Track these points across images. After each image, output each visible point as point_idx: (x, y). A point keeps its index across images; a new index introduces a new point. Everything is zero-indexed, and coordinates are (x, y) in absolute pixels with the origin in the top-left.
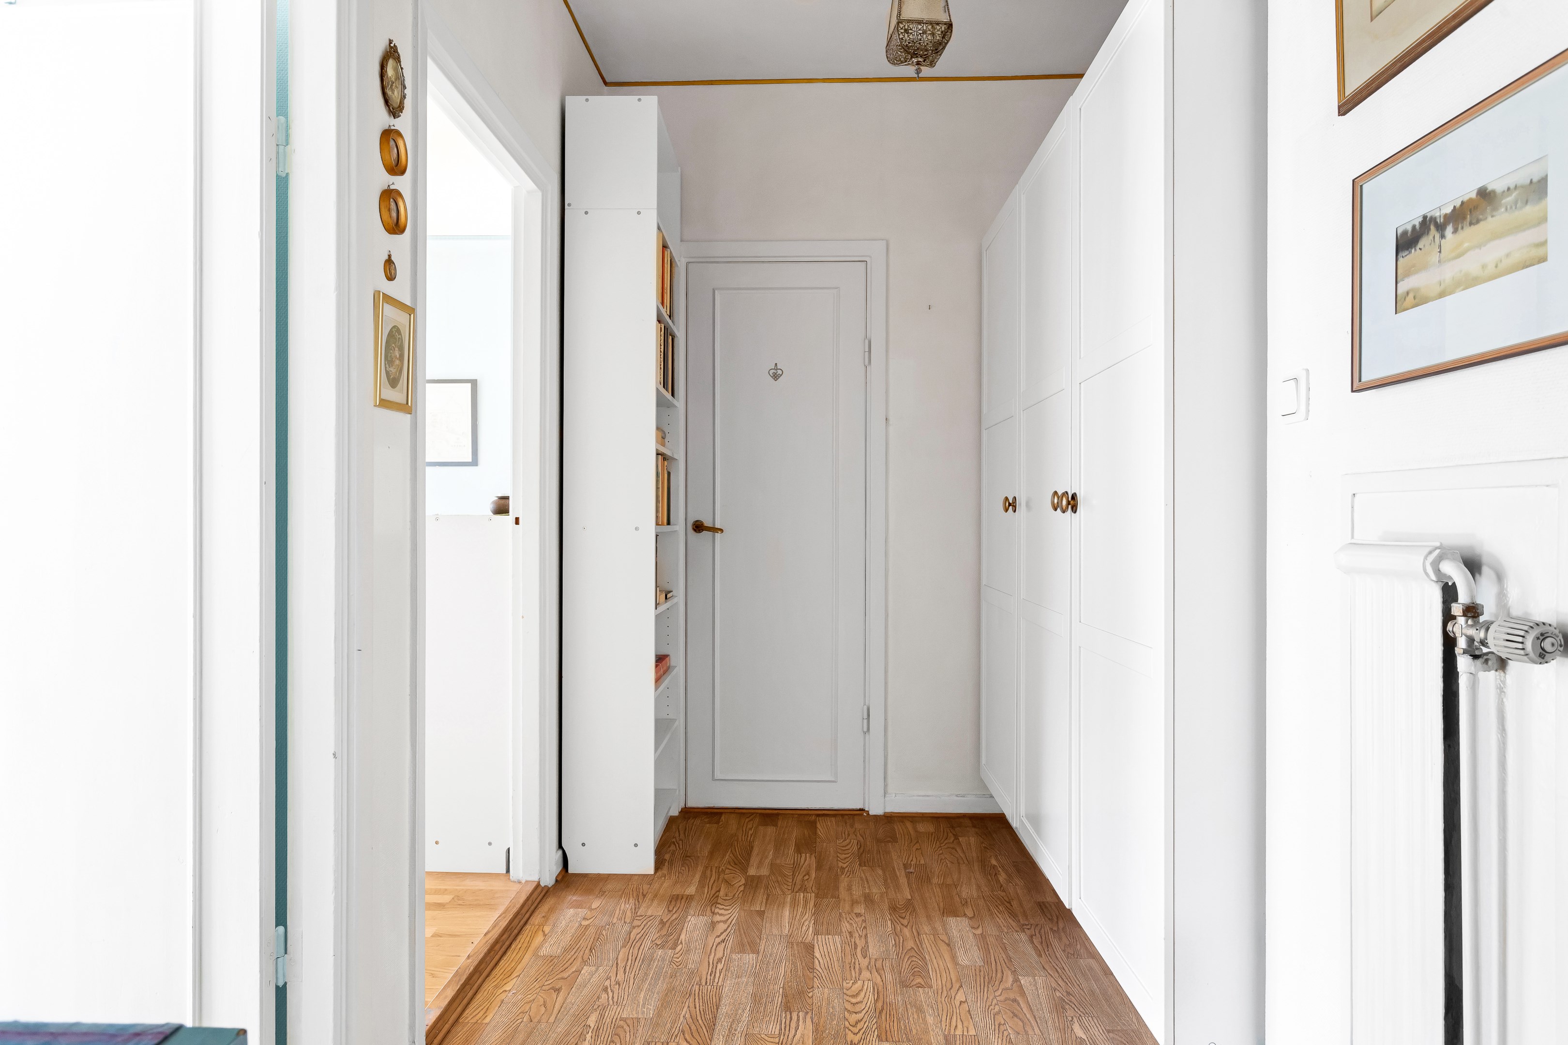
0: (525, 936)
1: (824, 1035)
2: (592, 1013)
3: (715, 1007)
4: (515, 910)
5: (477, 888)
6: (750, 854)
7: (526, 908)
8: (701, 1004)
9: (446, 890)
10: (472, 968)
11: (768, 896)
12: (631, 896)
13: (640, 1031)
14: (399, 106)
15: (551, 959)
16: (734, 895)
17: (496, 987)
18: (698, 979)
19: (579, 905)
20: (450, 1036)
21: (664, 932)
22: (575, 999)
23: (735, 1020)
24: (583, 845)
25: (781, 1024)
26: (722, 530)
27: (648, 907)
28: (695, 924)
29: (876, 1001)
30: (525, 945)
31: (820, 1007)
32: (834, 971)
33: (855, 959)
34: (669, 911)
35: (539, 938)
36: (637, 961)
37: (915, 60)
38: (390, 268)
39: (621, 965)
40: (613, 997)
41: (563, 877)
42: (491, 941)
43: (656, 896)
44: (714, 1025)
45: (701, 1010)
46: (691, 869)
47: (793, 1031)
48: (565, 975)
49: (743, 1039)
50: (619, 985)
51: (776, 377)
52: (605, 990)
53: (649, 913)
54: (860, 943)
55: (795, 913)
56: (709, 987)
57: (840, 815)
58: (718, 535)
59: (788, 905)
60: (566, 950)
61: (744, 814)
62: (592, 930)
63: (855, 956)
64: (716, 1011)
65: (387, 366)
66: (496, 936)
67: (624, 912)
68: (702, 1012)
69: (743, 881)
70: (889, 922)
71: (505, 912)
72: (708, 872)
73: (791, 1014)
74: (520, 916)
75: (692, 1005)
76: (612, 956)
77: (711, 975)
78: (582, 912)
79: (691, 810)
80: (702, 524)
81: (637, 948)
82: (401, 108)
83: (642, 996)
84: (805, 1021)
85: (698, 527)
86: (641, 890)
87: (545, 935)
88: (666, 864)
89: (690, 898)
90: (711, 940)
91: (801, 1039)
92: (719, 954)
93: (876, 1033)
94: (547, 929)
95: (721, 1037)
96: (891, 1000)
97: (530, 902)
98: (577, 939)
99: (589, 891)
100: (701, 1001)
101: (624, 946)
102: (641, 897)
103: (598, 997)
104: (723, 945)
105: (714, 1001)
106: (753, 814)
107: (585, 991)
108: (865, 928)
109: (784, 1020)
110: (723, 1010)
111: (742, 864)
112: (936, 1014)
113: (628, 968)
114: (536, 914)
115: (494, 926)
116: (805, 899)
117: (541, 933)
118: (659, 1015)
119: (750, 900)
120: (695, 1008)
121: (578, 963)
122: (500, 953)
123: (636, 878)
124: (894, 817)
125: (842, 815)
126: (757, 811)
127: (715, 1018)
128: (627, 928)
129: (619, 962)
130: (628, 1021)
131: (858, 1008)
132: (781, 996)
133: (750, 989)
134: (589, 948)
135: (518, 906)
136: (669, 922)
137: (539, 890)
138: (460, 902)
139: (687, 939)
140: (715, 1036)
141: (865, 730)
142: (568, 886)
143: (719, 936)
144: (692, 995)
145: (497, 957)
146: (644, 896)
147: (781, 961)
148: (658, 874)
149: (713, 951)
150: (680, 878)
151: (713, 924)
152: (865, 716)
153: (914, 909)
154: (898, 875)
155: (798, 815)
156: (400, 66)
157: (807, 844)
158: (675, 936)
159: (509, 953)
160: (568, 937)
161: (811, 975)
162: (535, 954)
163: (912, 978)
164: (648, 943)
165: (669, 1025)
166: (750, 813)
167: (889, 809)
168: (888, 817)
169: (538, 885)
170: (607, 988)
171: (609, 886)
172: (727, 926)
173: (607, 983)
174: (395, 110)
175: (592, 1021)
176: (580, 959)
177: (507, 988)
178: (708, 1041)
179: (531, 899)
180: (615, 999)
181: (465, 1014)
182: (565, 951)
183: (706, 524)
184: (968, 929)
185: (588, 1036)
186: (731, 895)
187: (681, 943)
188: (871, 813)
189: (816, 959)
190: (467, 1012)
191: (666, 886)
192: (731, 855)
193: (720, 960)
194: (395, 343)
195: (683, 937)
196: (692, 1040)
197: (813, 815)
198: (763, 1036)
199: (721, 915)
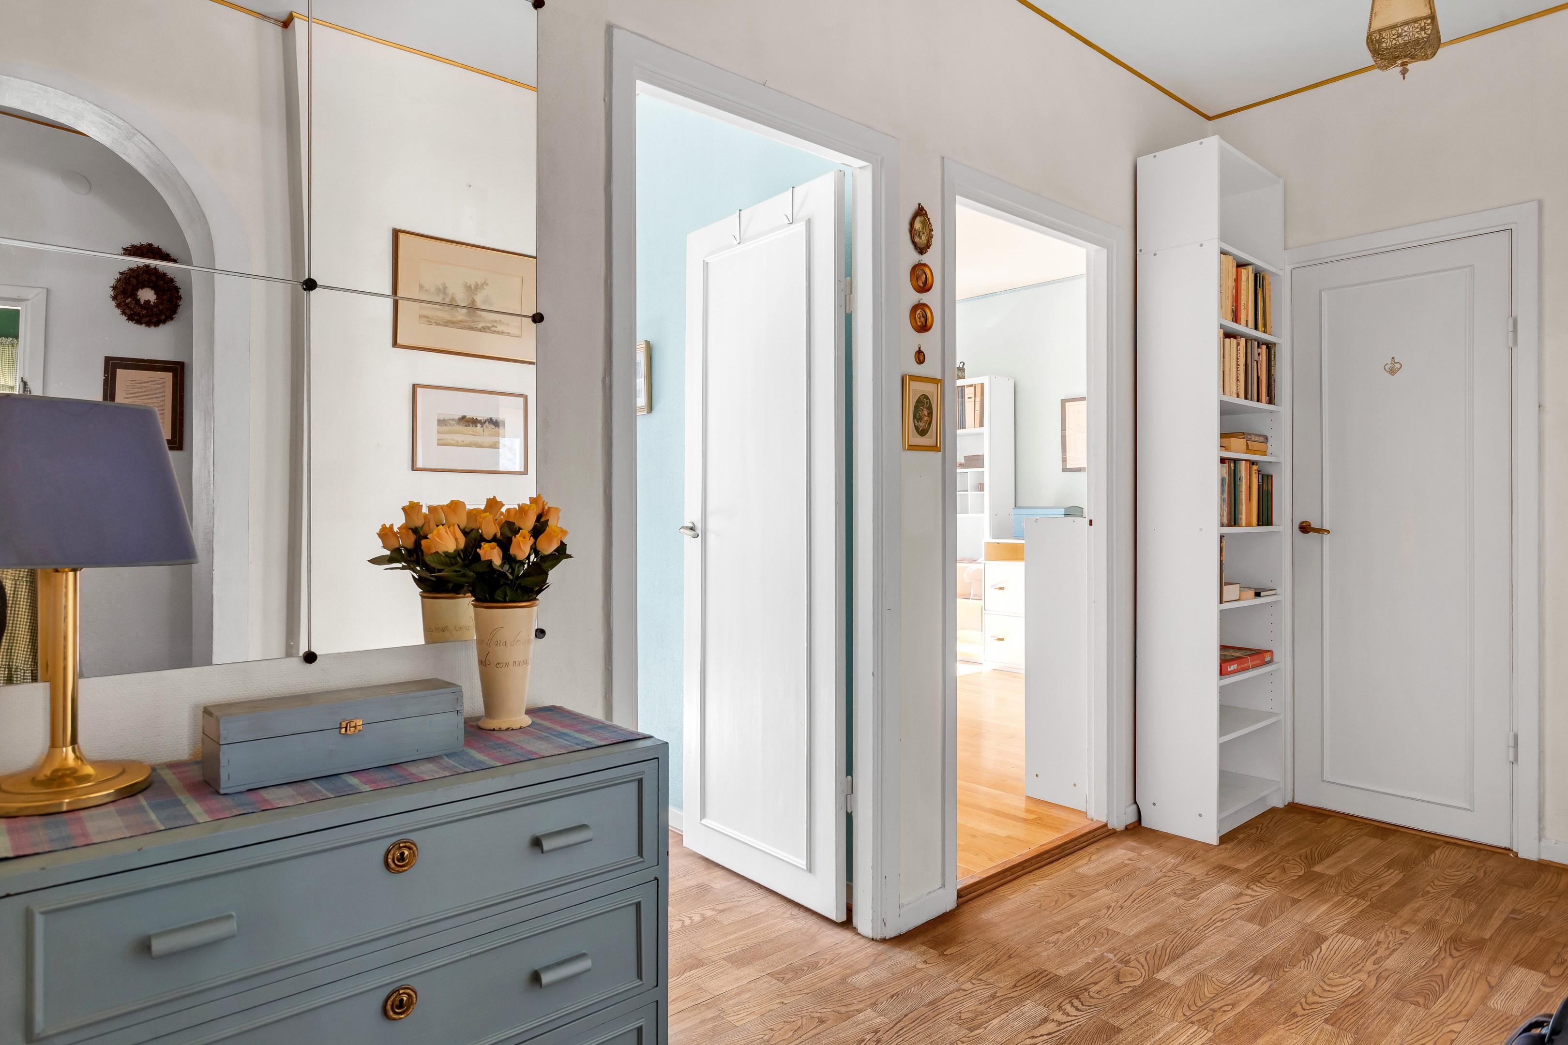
0: (1074, 857)
1: (1272, 999)
2: (1087, 917)
3: (1189, 948)
4: (1074, 836)
5: (1058, 816)
6: (1329, 855)
7: (1085, 838)
8: (1178, 942)
9: (1035, 811)
10: (1017, 862)
11: (1317, 890)
12: (1182, 855)
13: (1114, 940)
14: (927, 245)
15: (1083, 876)
16: (1282, 881)
17: (1031, 881)
18: (1191, 926)
19: (1133, 849)
20: (982, 897)
21: (1190, 887)
22: (1081, 905)
23: (1199, 960)
24: (1154, 804)
25: (1238, 978)
26: (1328, 532)
27: (1190, 867)
28: (1223, 890)
29: (1351, 997)
30: (1069, 863)
31: (1288, 981)
32: (1329, 963)
33: (1363, 962)
34: (1207, 874)
35: (1085, 861)
36: (1149, 898)
37: (1399, 62)
38: (920, 357)
39: (1134, 897)
40: (1110, 914)
41: (1135, 827)
42: (1041, 851)
43: (1204, 861)
44: (1177, 958)
45: (1175, 945)
46: (1256, 850)
47: (1244, 986)
48: (1085, 889)
49: (1194, 975)
50: (1122, 908)
51: (1393, 372)
52: (1109, 908)
53: (1188, 871)
54: (1381, 952)
55: (1333, 910)
56: (1196, 934)
57: (1475, 848)
58: (1326, 536)
59: (1332, 903)
60: (1099, 875)
61: (1356, 822)
62: (1129, 868)
63: (1365, 960)
64: (1187, 950)
65: (916, 422)
66: (1048, 849)
67: (1166, 864)
68: (1174, 947)
69: (1302, 873)
70: (1436, 948)
71: (1065, 836)
72: (1272, 858)
73: (1253, 976)
74: (1076, 842)
75: (1170, 940)
76: (1131, 889)
77: (1204, 927)
78: (1131, 854)
79: (1299, 806)
80: (1310, 525)
81: (1155, 891)
82: (928, 245)
83: (1134, 920)
84: (1263, 984)
85: (1305, 528)
86: (1195, 853)
87: (1089, 860)
88: (1235, 841)
89: (1237, 871)
90: (1228, 904)
91: (1248, 994)
92: (1225, 916)
93: (1327, 1016)
94: (1094, 857)
95: (1177, 967)
96: (1369, 1001)
97: (1091, 836)
98: (1112, 870)
99: (1149, 843)
100: (1181, 940)
101: (1146, 886)
102: (1191, 858)
103: (1099, 910)
104: (1236, 911)
105: (1192, 943)
106: (1367, 824)
107: (1093, 903)
108: (1401, 944)
109: (1243, 977)
110: (1194, 951)
111: (1310, 860)
112: (1411, 1028)
113: (1137, 900)
114: (1092, 846)
115: (1051, 842)
116: (1355, 904)
117: (1087, 858)
118: (1137, 936)
119: (1292, 889)
120: (1172, 942)
121: (1101, 886)
122: (1047, 861)
123: (1198, 844)
124: (1552, 866)
125: (1480, 850)
126: (1372, 823)
127: (1183, 954)
128: (1159, 875)
129: (1133, 895)
130: (1110, 932)
131: (1325, 994)
132: (1256, 961)
133: (1231, 948)
134: (1117, 879)
135: (1078, 835)
136: (1200, 882)
137: (1104, 829)
138: (1039, 822)
139: (1206, 898)
140: (1173, 964)
141: (1511, 759)
142: (1133, 835)
143: (1237, 904)
144: (1175, 935)
145: (1043, 863)
146: (1194, 858)
147: (1281, 939)
148: (1221, 846)
149: (1223, 912)
150: (1240, 855)
151: (1240, 895)
152: (1511, 743)
153: (1482, 948)
154: (1495, 916)
155: (1422, 836)
156: (927, 217)
157: (1407, 864)
158: (1196, 892)
159: (1054, 864)
160: (1106, 867)
161: (1301, 957)
162: (1073, 871)
163: (1414, 995)
164: (1168, 890)
165: (1140, 945)
166: (1364, 823)
167: (1546, 856)
168: (1543, 865)
169: (1106, 825)
170: (1111, 907)
171: (1169, 844)
172: (1252, 899)
173: (1113, 904)
174: (922, 250)
175: (1082, 923)
176: (1104, 883)
177: (1037, 883)
178: (1164, 965)
179: (1093, 833)
180: (1111, 916)
181: (999, 889)
182: (1097, 874)
183: (1313, 526)
184: (1535, 983)
185: (1073, 930)
186: (1278, 880)
187: (1198, 899)
188: (1519, 856)
189: (1319, 950)
190: (1001, 888)
191: (1223, 856)
192: (1309, 852)
193: (1222, 920)
194: (923, 406)
195: (1203, 895)
196: (1150, 960)
197: (1441, 840)
198: (1213, 979)
199: (1253, 890)
